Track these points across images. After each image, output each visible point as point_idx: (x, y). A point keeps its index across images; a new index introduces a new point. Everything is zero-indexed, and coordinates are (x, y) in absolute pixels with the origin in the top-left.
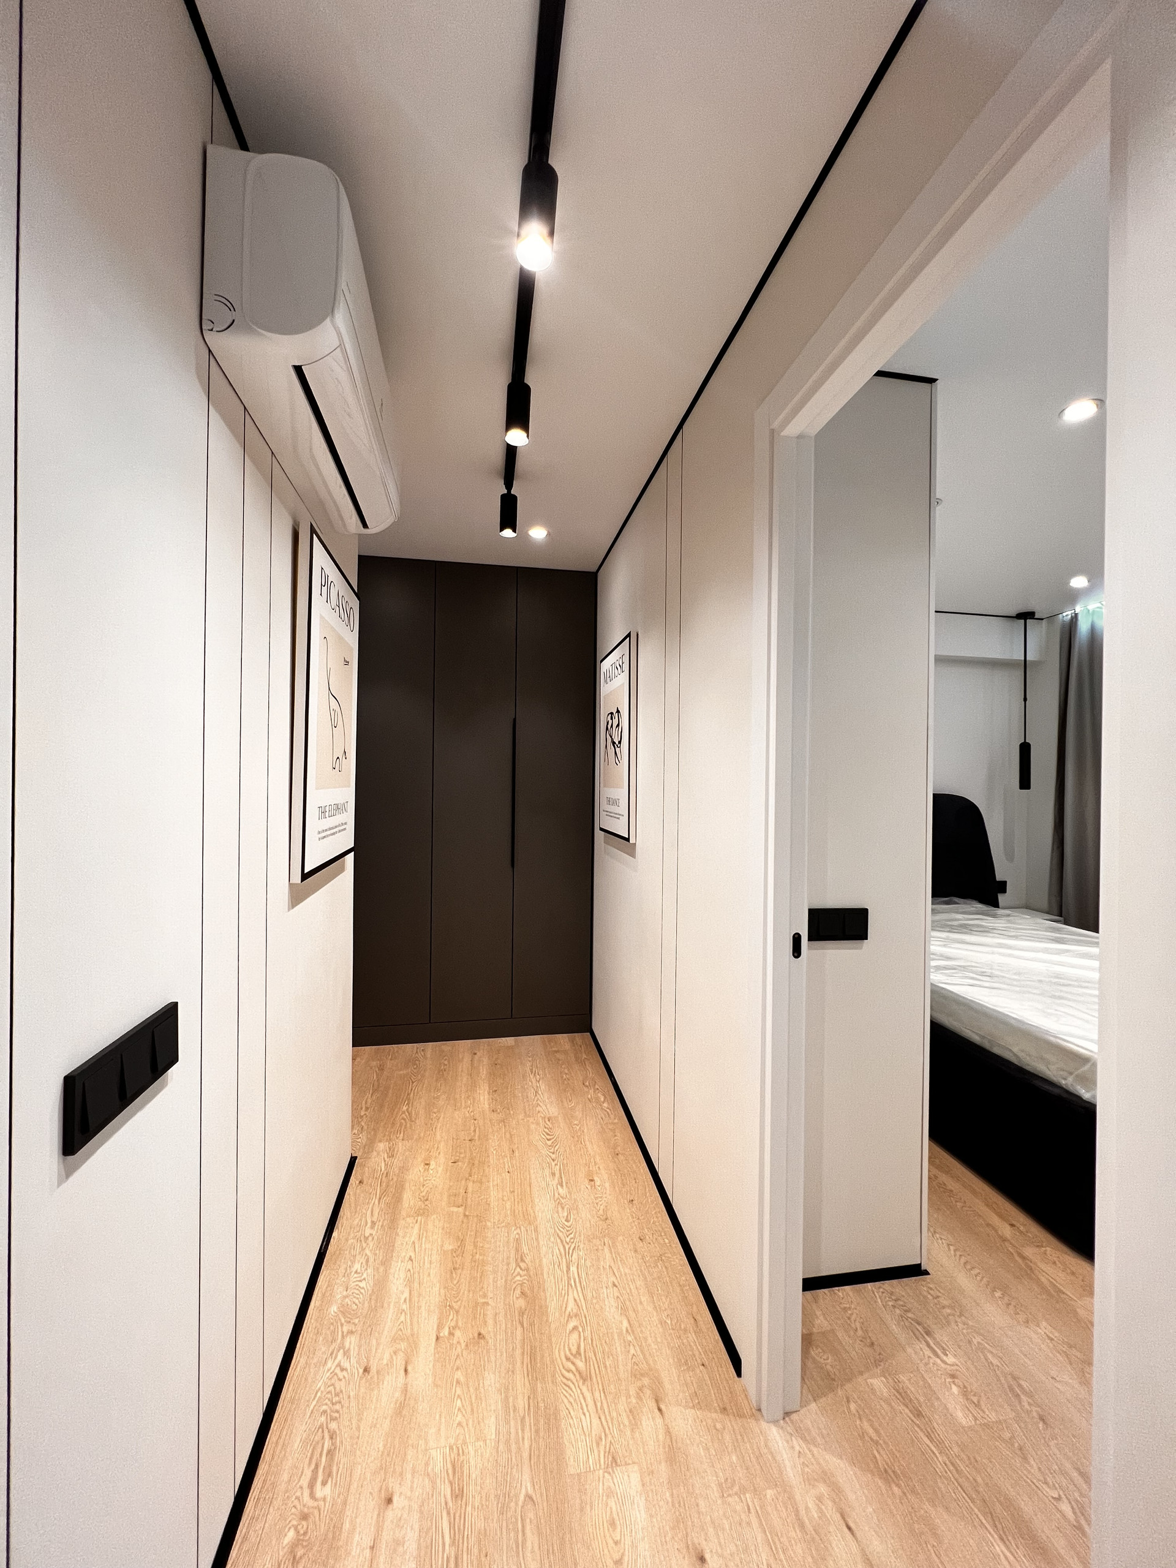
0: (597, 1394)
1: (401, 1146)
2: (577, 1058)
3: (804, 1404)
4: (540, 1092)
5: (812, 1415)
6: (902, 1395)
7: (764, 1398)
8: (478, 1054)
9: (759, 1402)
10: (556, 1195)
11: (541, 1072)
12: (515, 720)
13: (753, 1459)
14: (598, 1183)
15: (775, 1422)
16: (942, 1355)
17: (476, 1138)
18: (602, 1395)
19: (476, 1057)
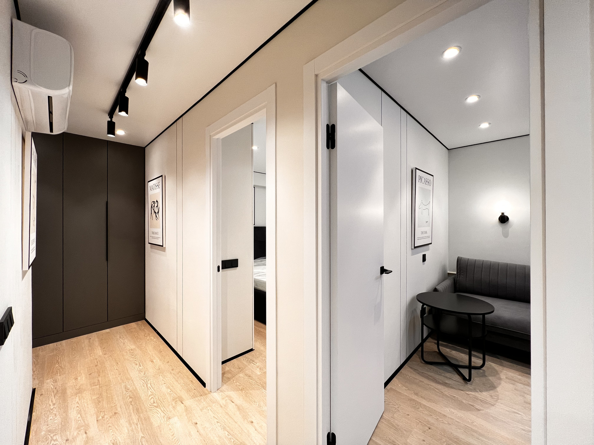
0: (162, 408)
1: (59, 377)
2: (140, 329)
3: (222, 385)
4: (126, 343)
5: (225, 387)
6: (246, 375)
7: (212, 389)
8: (92, 338)
9: (211, 390)
10: (139, 369)
11: (125, 337)
12: (107, 202)
13: (209, 401)
14: (155, 361)
15: (215, 392)
16: (255, 364)
17: (99, 364)
18: (164, 408)
19: (91, 340)
